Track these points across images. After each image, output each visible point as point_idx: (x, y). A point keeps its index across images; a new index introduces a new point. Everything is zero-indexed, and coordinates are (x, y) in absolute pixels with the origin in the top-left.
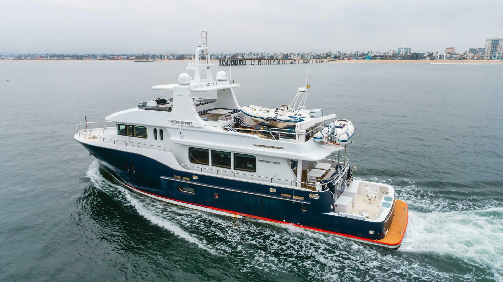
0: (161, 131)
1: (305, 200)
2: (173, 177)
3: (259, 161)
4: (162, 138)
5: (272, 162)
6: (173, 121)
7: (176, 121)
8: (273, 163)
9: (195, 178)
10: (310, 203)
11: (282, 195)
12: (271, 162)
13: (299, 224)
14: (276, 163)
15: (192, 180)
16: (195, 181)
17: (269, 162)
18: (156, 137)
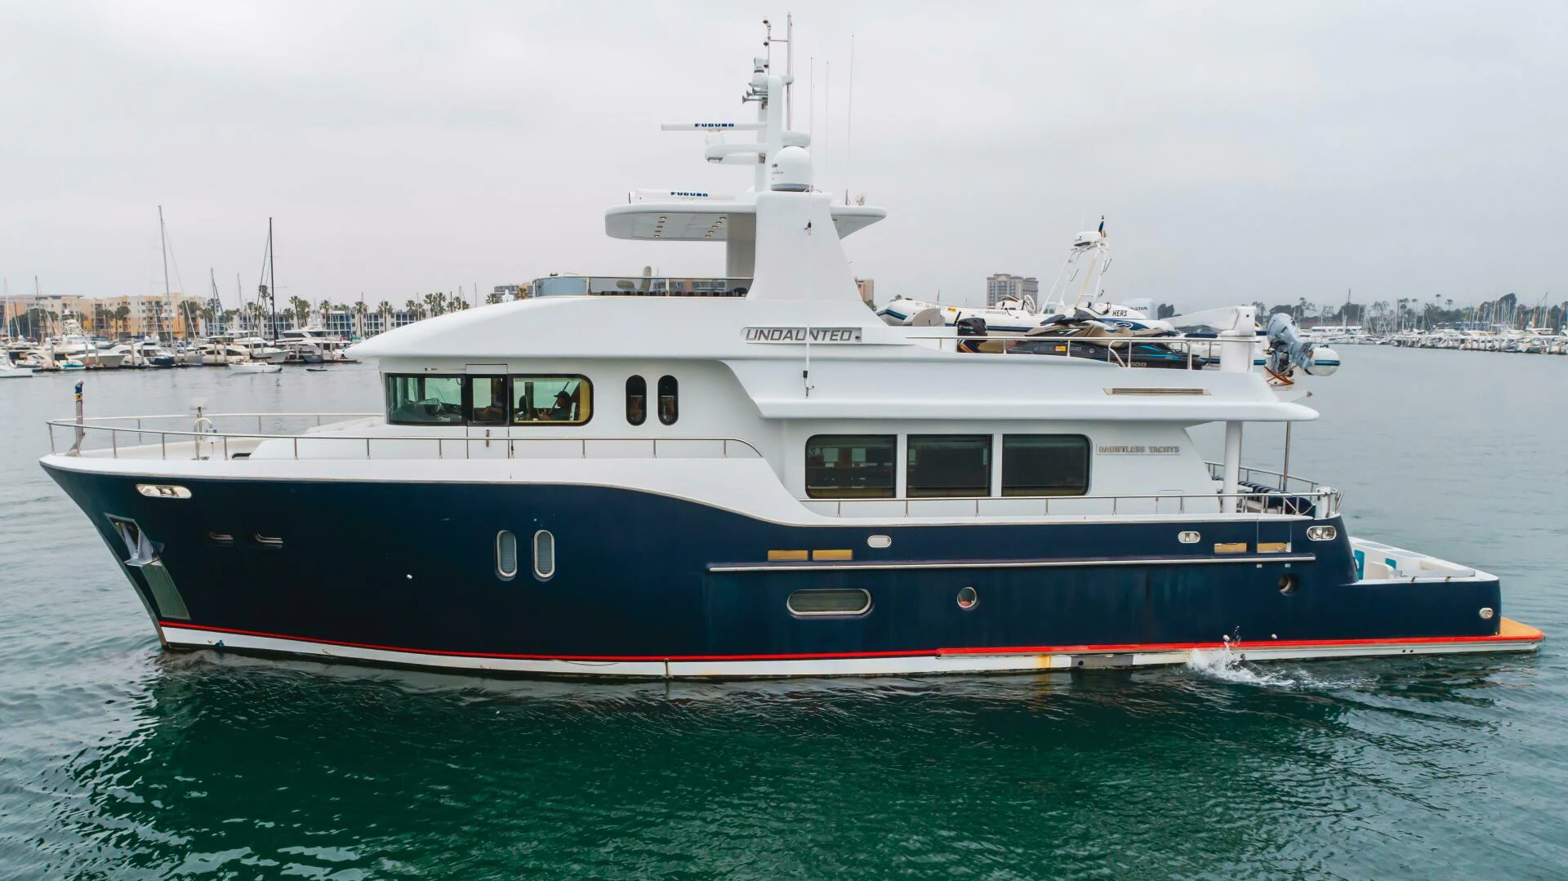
0: (668, 386)
1: (1296, 550)
2: (763, 559)
3: (1104, 450)
4: (669, 414)
5: (1151, 448)
6: (762, 332)
7: (781, 330)
8: (1156, 450)
9: (879, 542)
10: (1313, 558)
11: (1219, 547)
12: (1147, 451)
13: (1274, 636)
14: (1167, 449)
15: (863, 552)
16: (879, 554)
17: (1140, 450)
18: (636, 414)
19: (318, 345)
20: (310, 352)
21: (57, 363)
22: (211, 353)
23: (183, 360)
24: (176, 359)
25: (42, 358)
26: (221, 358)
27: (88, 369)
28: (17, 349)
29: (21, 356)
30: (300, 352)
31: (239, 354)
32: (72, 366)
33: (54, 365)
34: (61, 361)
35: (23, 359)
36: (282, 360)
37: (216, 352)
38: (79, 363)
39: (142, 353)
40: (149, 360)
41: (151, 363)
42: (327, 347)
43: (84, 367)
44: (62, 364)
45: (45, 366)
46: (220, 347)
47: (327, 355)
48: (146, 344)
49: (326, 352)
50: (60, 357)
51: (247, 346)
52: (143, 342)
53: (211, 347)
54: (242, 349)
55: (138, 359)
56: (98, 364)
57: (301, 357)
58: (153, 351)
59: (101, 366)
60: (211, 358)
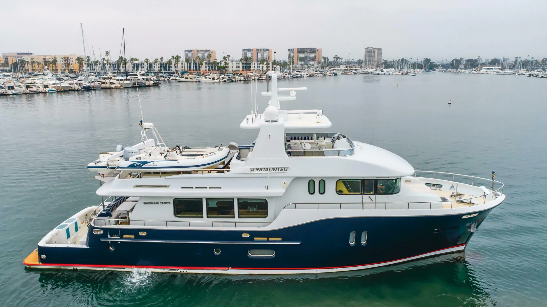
19: (143, 79)
20: (141, 82)
21: (45, 89)
22: (104, 83)
23: (94, 87)
24: (91, 86)
25: (39, 87)
26: (108, 85)
27: (58, 92)
28: (28, 84)
29: (30, 87)
30: (137, 82)
31: (114, 84)
32: (51, 90)
33: (44, 90)
34: (47, 88)
35: (31, 88)
36: (131, 86)
37: (106, 83)
38: (54, 89)
39: (78, 84)
40: (81, 87)
41: (82, 88)
42: (147, 80)
43: (56, 91)
44: (47, 90)
45: (40, 90)
46: (107, 81)
47: (147, 83)
48: (79, 80)
49: (147, 82)
50: (46, 87)
51: (118, 80)
52: (78, 80)
53: (104, 81)
54: (116, 82)
55: (77, 87)
56: (61, 89)
57: (138, 84)
58: (82, 83)
59: (62, 90)
60: (104, 86)
